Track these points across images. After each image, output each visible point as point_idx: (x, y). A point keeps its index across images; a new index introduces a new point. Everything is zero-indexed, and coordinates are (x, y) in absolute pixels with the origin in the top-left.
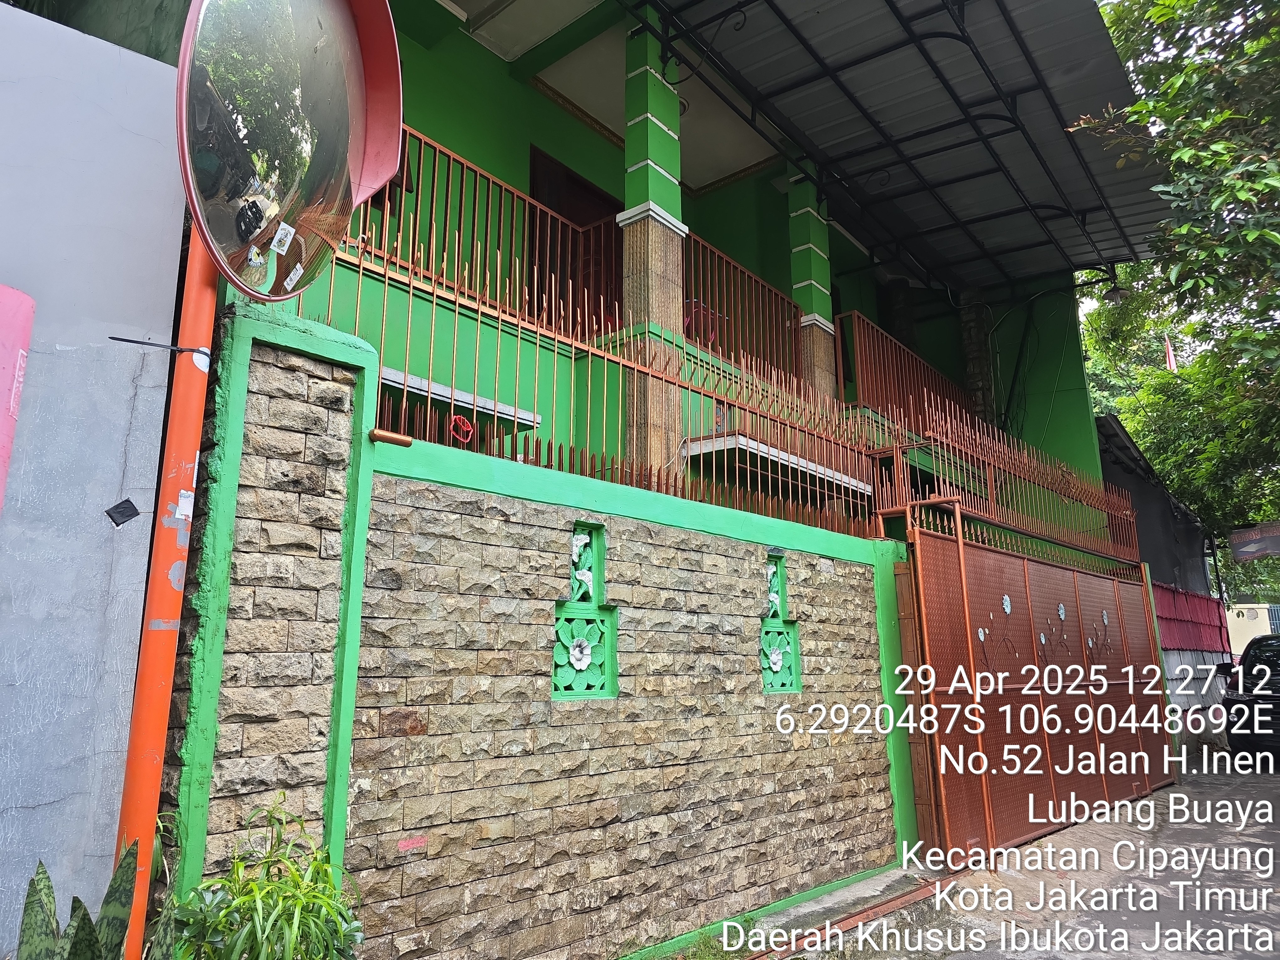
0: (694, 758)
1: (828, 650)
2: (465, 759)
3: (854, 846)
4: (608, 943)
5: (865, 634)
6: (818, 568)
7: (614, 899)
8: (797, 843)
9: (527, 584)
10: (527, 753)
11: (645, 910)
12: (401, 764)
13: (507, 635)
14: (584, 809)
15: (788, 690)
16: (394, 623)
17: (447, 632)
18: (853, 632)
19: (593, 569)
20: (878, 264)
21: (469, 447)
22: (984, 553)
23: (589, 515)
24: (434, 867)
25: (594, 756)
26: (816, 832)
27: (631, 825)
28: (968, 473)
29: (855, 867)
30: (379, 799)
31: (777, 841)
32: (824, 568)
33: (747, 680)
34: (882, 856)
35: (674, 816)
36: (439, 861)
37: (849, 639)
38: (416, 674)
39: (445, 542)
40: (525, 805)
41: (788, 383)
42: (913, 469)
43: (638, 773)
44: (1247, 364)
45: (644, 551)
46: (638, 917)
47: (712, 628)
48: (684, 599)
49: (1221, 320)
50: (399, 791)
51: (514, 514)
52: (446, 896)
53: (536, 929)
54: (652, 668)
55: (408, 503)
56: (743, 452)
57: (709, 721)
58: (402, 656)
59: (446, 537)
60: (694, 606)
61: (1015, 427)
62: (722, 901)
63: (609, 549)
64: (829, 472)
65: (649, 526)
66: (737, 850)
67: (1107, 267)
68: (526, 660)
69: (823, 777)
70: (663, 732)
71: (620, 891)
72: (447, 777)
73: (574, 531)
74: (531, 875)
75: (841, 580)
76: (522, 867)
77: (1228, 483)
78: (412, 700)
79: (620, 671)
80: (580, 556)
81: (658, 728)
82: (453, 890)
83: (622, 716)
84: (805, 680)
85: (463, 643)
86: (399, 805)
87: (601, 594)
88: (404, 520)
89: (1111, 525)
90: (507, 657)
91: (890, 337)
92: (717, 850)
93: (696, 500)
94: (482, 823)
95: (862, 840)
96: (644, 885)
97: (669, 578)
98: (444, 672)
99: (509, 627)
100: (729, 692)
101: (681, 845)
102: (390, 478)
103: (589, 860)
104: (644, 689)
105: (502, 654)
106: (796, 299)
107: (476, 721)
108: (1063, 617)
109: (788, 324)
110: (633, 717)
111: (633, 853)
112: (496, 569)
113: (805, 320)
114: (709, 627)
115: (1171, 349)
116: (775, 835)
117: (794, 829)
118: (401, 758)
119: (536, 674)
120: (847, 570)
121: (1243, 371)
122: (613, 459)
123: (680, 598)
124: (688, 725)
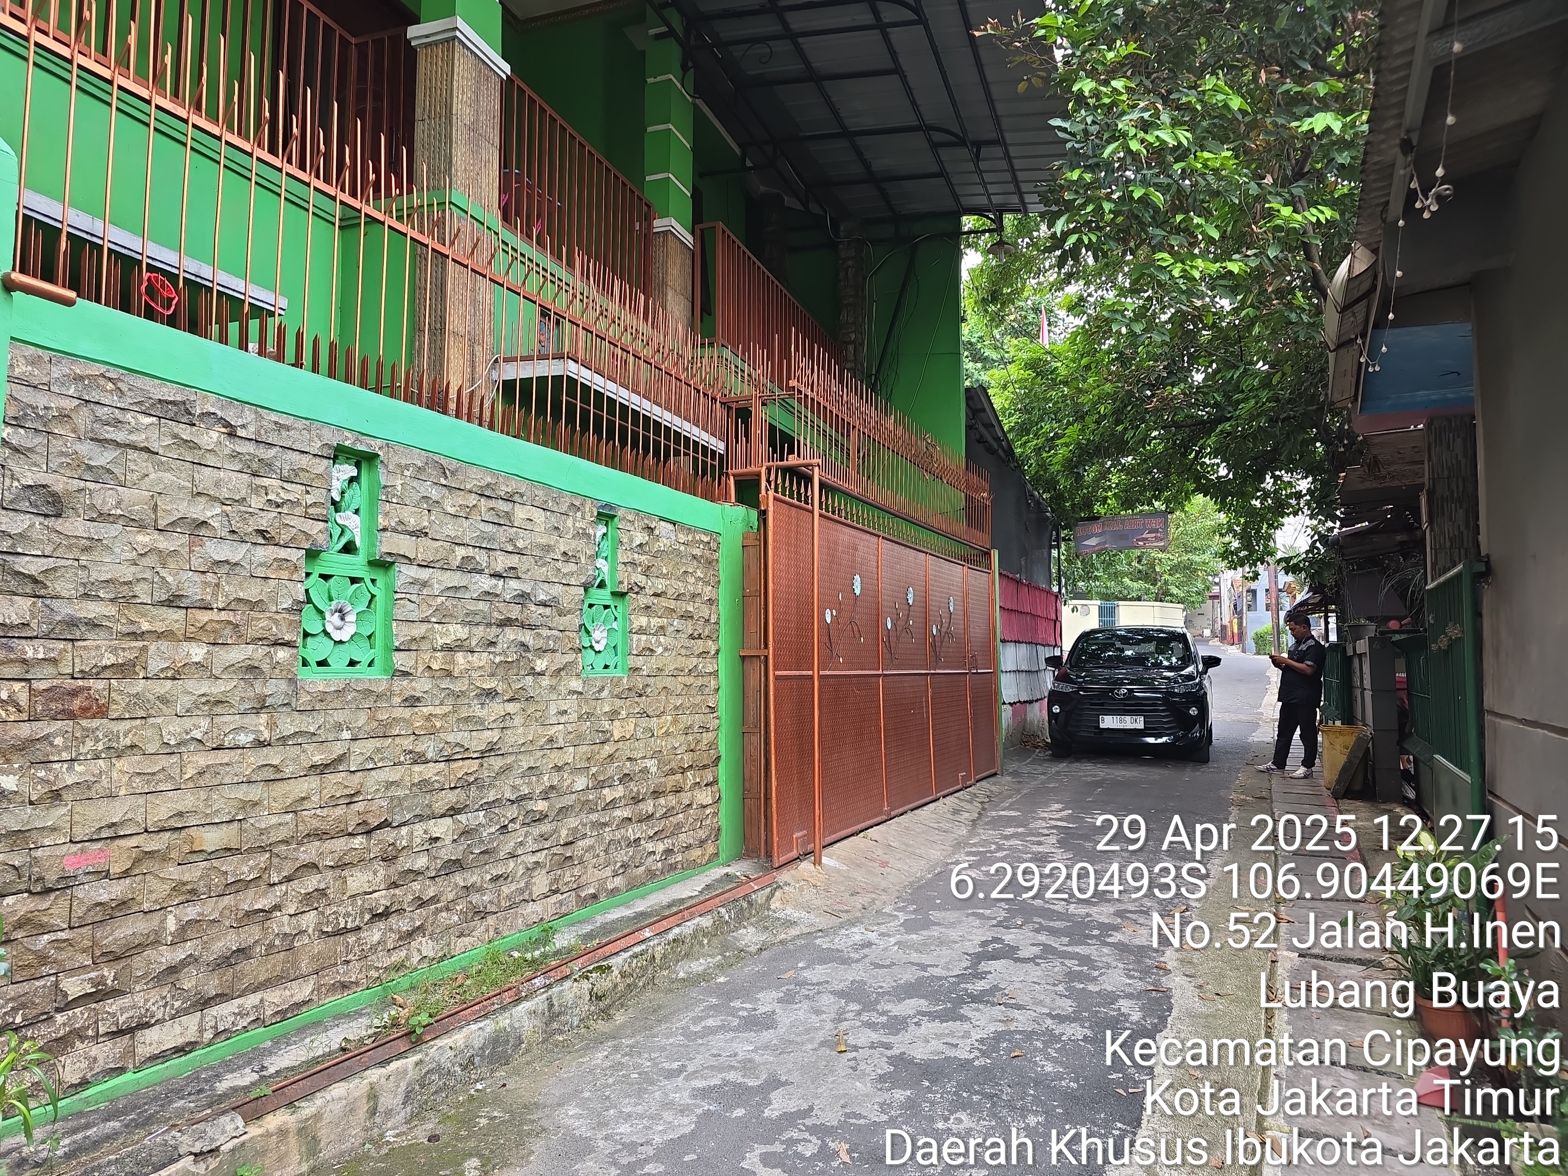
0: (490, 750)
1: (662, 628)
2: (168, 751)
3: (673, 845)
4: (370, 967)
5: (705, 612)
6: (657, 532)
7: (377, 917)
8: (609, 844)
9: (263, 524)
10: (261, 744)
11: (418, 928)
12: (65, 756)
13: (231, 589)
14: (341, 812)
15: (611, 673)
16: (50, 563)
17: (138, 580)
18: (691, 609)
19: (362, 512)
20: (750, 168)
21: (172, 322)
22: (840, 527)
23: (358, 439)
24: (119, 888)
25: (357, 748)
26: (632, 832)
27: (404, 830)
28: (831, 440)
29: (673, 867)
30: (31, 803)
31: (587, 842)
32: (663, 533)
33: (561, 660)
34: (703, 855)
35: (462, 818)
36: (128, 881)
37: (687, 616)
38: (89, 635)
39: (132, 455)
40: (258, 808)
41: (634, 300)
42: (772, 428)
43: (417, 768)
44: (1114, 346)
45: (435, 493)
46: (410, 935)
47: (522, 596)
48: (486, 558)
49: (1095, 295)
50: (63, 793)
51: (243, 426)
52: (138, 924)
53: (270, 957)
54: (441, 642)
55: (71, 392)
56: (572, 382)
57: (511, 708)
58: (64, 610)
59: (135, 448)
60: (499, 568)
61: (884, 391)
62: (516, 912)
63: (385, 487)
64: (677, 421)
65: (442, 462)
66: (539, 854)
67: (995, 215)
68: (261, 624)
69: (645, 771)
70: (452, 719)
71: (387, 907)
72: (139, 774)
73: (335, 459)
74: (265, 893)
75: (682, 548)
76: (252, 885)
77: (1081, 471)
78: (82, 671)
79: (397, 644)
80: (343, 493)
81: (445, 715)
82: (149, 916)
83: (397, 700)
84: (634, 662)
85: (164, 597)
86: (64, 810)
87: (372, 545)
88: (64, 417)
89: (967, 509)
90: (231, 619)
91: (758, 263)
92: (513, 856)
93: (508, 434)
94: (192, 832)
95: (684, 839)
96: (419, 898)
97: (467, 530)
98: (134, 635)
99: (235, 580)
100: (539, 674)
101: (469, 850)
102: (40, 352)
103: (346, 873)
104: (429, 667)
105: (224, 616)
106: (649, 195)
107: (183, 702)
108: (911, 602)
109: (637, 225)
110: (412, 701)
111: (405, 863)
112: (215, 499)
113: (659, 225)
114: (518, 595)
115: (1046, 323)
116: (584, 836)
117: (607, 829)
118: (66, 748)
119: (275, 644)
120: (690, 538)
121: (1109, 352)
122: (393, 367)
123: (481, 557)
124: (485, 712)
